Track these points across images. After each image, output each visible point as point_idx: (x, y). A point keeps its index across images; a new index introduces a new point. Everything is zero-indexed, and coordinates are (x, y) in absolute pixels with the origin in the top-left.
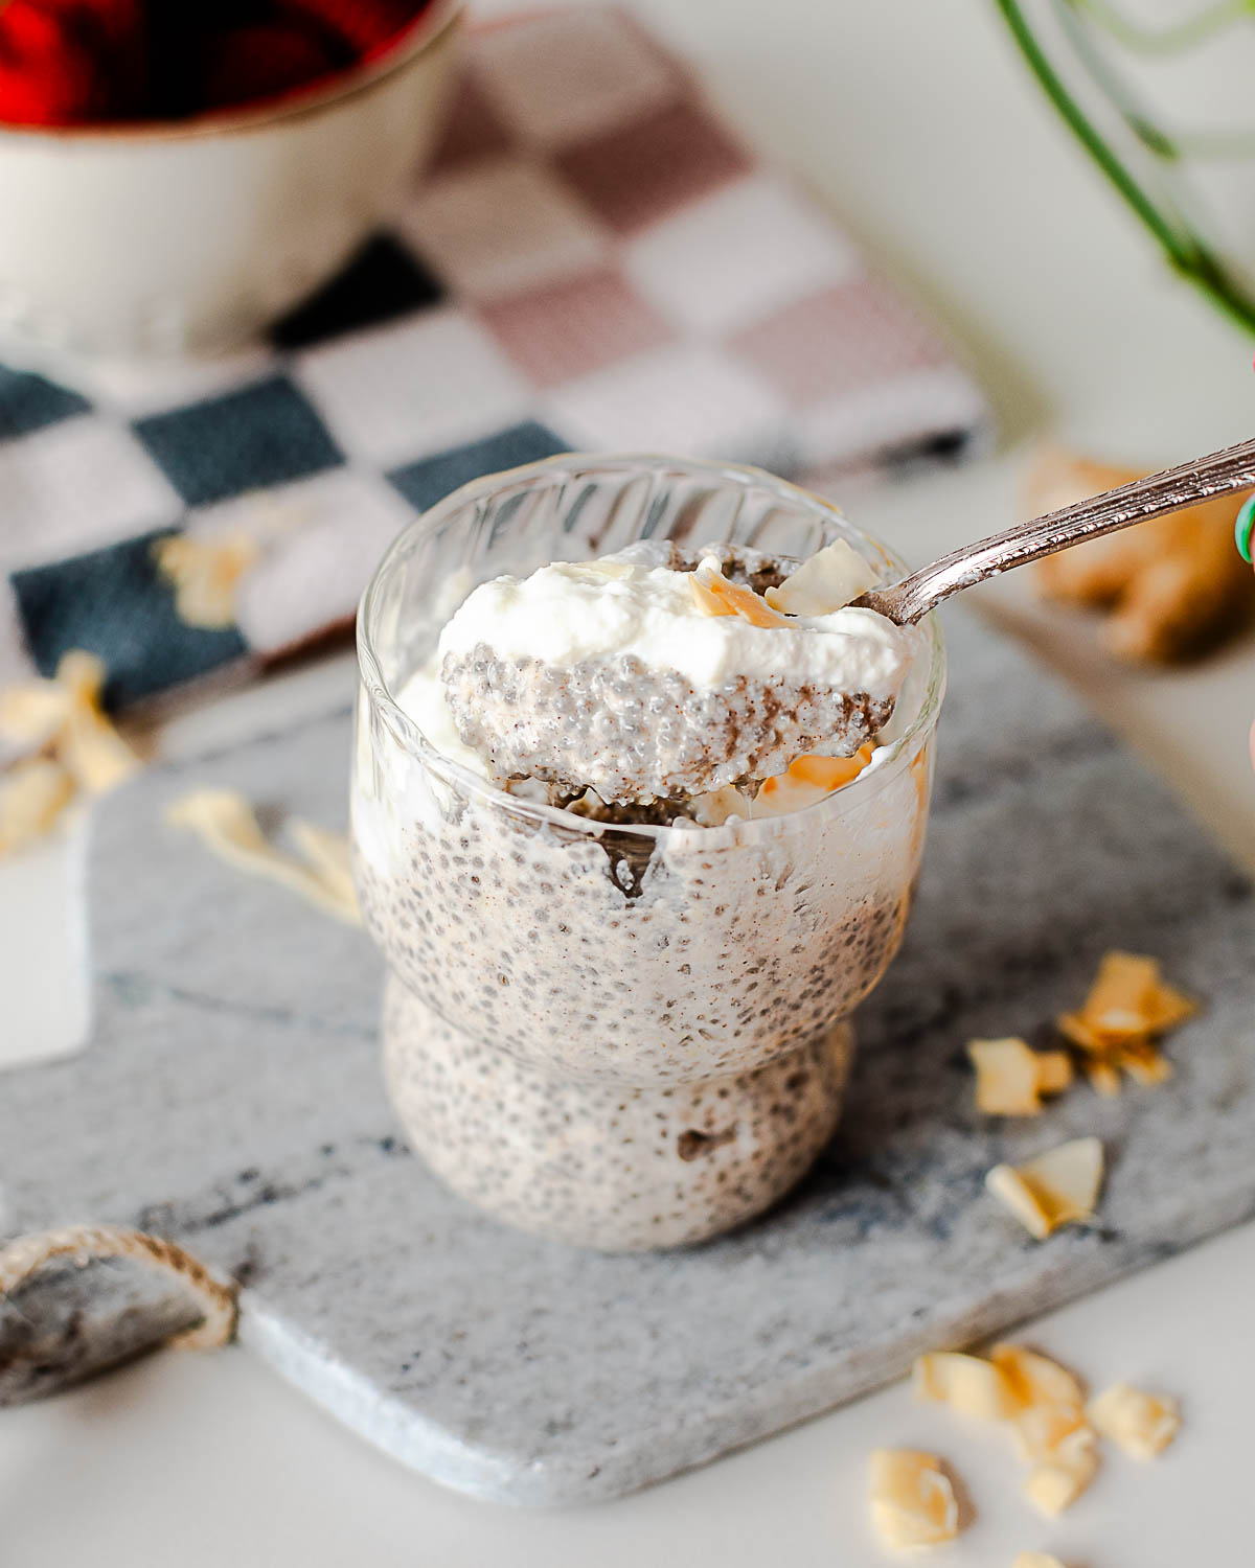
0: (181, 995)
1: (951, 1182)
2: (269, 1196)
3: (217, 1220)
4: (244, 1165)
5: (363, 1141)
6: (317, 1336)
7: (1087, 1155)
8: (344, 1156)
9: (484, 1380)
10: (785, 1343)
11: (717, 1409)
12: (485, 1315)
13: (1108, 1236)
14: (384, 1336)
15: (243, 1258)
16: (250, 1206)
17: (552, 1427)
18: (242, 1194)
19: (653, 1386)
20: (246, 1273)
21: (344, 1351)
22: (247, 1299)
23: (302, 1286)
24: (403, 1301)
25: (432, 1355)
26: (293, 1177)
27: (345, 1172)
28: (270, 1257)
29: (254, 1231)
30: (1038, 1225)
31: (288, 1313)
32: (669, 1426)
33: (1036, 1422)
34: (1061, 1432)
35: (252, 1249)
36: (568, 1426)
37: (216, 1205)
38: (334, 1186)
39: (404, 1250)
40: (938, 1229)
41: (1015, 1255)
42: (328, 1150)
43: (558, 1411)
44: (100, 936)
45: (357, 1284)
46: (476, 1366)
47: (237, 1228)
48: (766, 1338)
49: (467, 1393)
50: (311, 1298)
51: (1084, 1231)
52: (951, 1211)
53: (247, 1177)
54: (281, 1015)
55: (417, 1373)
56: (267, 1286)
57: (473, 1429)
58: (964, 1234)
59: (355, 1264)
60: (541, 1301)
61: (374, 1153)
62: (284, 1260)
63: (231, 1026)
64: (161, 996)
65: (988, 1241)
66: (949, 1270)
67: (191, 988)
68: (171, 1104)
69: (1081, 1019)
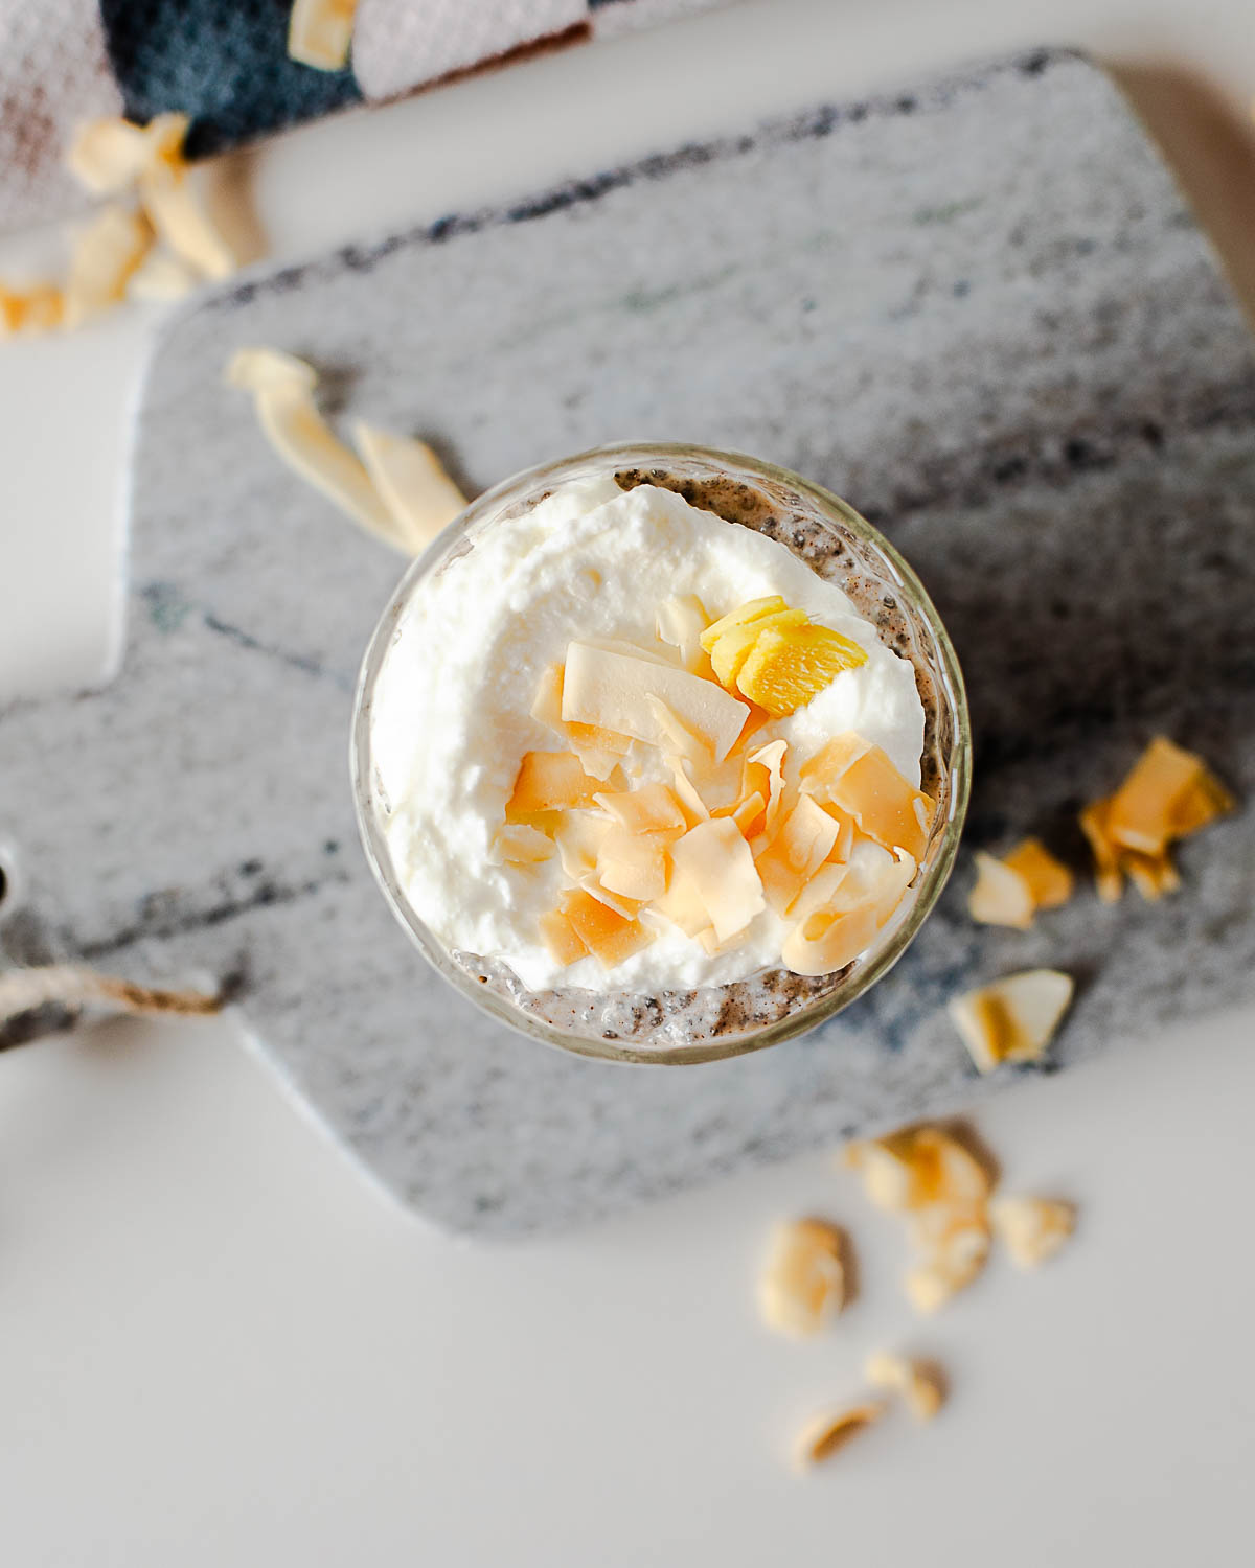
0: (215, 625)
1: (920, 983)
2: (266, 896)
3: (217, 916)
4: (246, 854)
8: (344, 858)
9: (432, 1142)
10: (714, 1147)
12: (447, 1069)
13: (1049, 1069)
14: (349, 1078)
15: (233, 967)
16: (248, 905)
17: (484, 1205)
18: (243, 890)
19: (583, 1173)
20: (234, 985)
21: (314, 1090)
22: (231, 1014)
24: (374, 1041)
25: (391, 1106)
26: (292, 876)
27: (344, 878)
28: (258, 970)
29: (247, 937)
31: (271, 1038)
33: (937, 1216)
35: (243, 958)
36: (499, 1205)
37: (213, 899)
38: (330, 893)
39: (384, 982)
40: (892, 1038)
41: (957, 1080)
42: (332, 847)
43: (491, 1187)
44: (143, 528)
45: (334, 1014)
46: (429, 1125)
47: (232, 929)
48: (700, 1136)
49: (415, 1153)
50: (288, 1024)
51: (1030, 1066)
52: (911, 1017)
53: (250, 868)
54: (310, 665)
56: (251, 1003)
57: (414, 1193)
58: (918, 1048)
59: (337, 990)
60: (500, 1061)
62: (271, 976)
63: (259, 672)
64: (194, 622)
65: (937, 1060)
66: (891, 1087)
67: (225, 618)
68: (188, 765)
69: (1103, 822)
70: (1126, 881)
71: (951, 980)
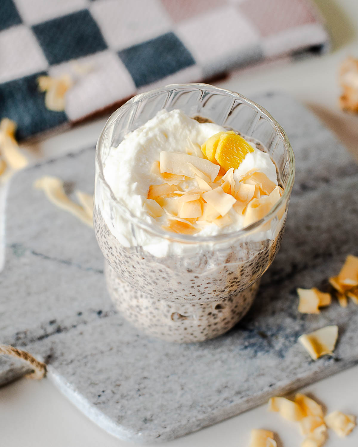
0: (35, 253)
1: (287, 337)
2: (59, 330)
3: (41, 338)
4: (52, 319)
5: (92, 311)
6: (71, 383)
7: (333, 331)
8: (85, 317)
9: (124, 402)
10: (225, 394)
11: (201, 417)
12: (127, 378)
13: (337, 360)
14: (93, 384)
15: (49, 353)
16: (52, 334)
17: (146, 420)
18: (50, 329)
19: (180, 407)
20: (49, 359)
21: (80, 389)
22: (49, 368)
23: (67, 364)
24: (100, 371)
25: (108, 392)
26: (67, 323)
27: (85, 323)
28: (58, 353)
29: (53, 343)
30: (314, 355)
31: (62, 374)
32: (184, 422)
33: (307, 422)
34: (315, 426)
35: (52, 349)
36: (151, 420)
37: (41, 333)
38: (81, 328)
39: (102, 352)
40: (281, 354)
41: (306, 365)
42: (80, 314)
43: (148, 415)
44: (9, 229)
45: (86, 364)
46: (123, 396)
47: (47, 341)
48: (219, 392)
49: (119, 406)
50: (70, 369)
51: (330, 358)
52: (286, 348)
53: (52, 322)
54: (68, 262)
55: (103, 398)
56: (56, 364)
57: (120, 420)
58: (289, 356)
59: (86, 357)
60: (146, 374)
61: (95, 316)
62: (62, 354)
63: (51, 266)
64: (28, 253)
65: (297, 360)
66: (283, 370)
67: (38, 251)
68: (29, 294)
69: (337, 280)
70: (348, 300)
71: (297, 335)
